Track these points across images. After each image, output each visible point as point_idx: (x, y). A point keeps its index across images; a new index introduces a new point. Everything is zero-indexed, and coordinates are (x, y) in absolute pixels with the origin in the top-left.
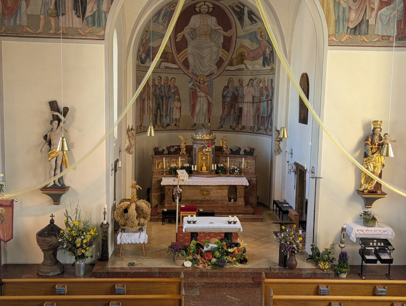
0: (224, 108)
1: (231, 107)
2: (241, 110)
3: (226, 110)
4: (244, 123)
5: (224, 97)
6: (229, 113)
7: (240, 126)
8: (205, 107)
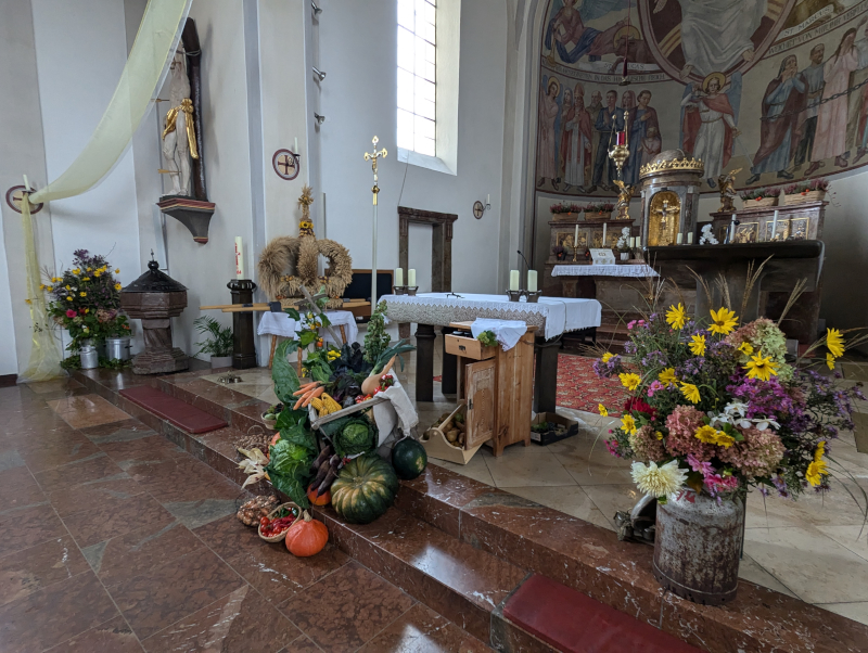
0: (764, 134)
1: (785, 126)
2: (812, 124)
3: (771, 136)
4: (817, 155)
5: (766, 107)
6: (778, 143)
7: (806, 165)
8: (719, 141)
